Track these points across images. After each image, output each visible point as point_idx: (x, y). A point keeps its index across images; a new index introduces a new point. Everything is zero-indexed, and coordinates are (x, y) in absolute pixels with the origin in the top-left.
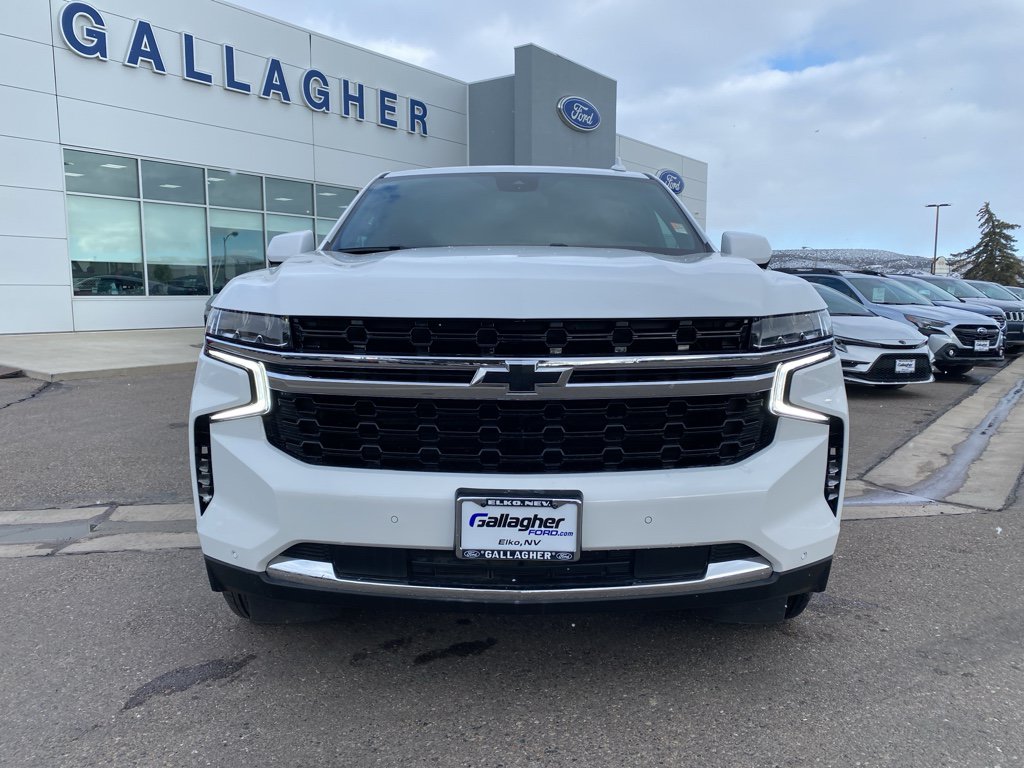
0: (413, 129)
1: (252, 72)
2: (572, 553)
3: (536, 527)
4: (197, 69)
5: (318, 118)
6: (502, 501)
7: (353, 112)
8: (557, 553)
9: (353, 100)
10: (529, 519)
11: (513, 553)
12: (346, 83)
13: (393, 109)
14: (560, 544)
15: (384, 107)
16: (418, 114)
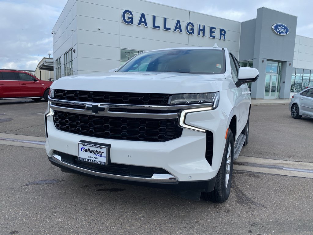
0: (221, 38)
1: (171, 25)
2: (105, 163)
3: (97, 154)
4: (156, 25)
5: (190, 37)
6: (88, 145)
7: (201, 34)
8: (101, 162)
9: (202, 30)
10: (95, 151)
11: (91, 160)
12: (200, 25)
13: (214, 32)
15: (211, 32)
16: (223, 33)
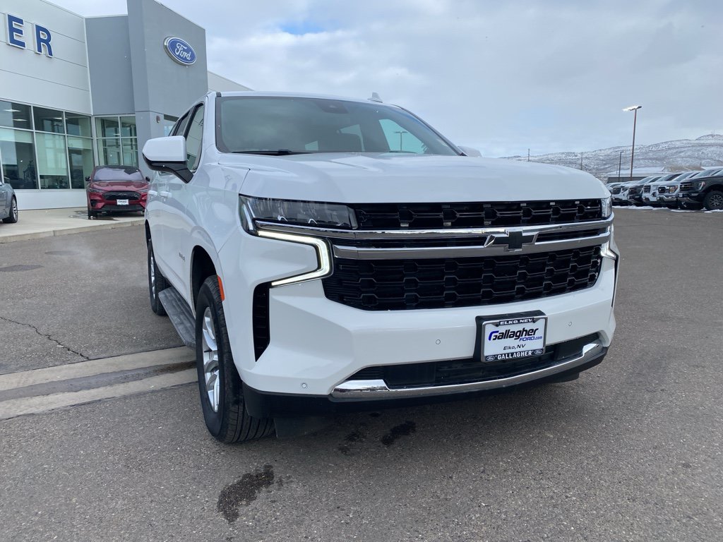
0: (40, 50)
2: (542, 349)
3: (523, 336)
6: (508, 321)
8: (534, 350)
10: (520, 331)
11: (512, 354)
13: (20, 32)
14: (534, 345)
15: (12, 30)
16: (44, 38)
